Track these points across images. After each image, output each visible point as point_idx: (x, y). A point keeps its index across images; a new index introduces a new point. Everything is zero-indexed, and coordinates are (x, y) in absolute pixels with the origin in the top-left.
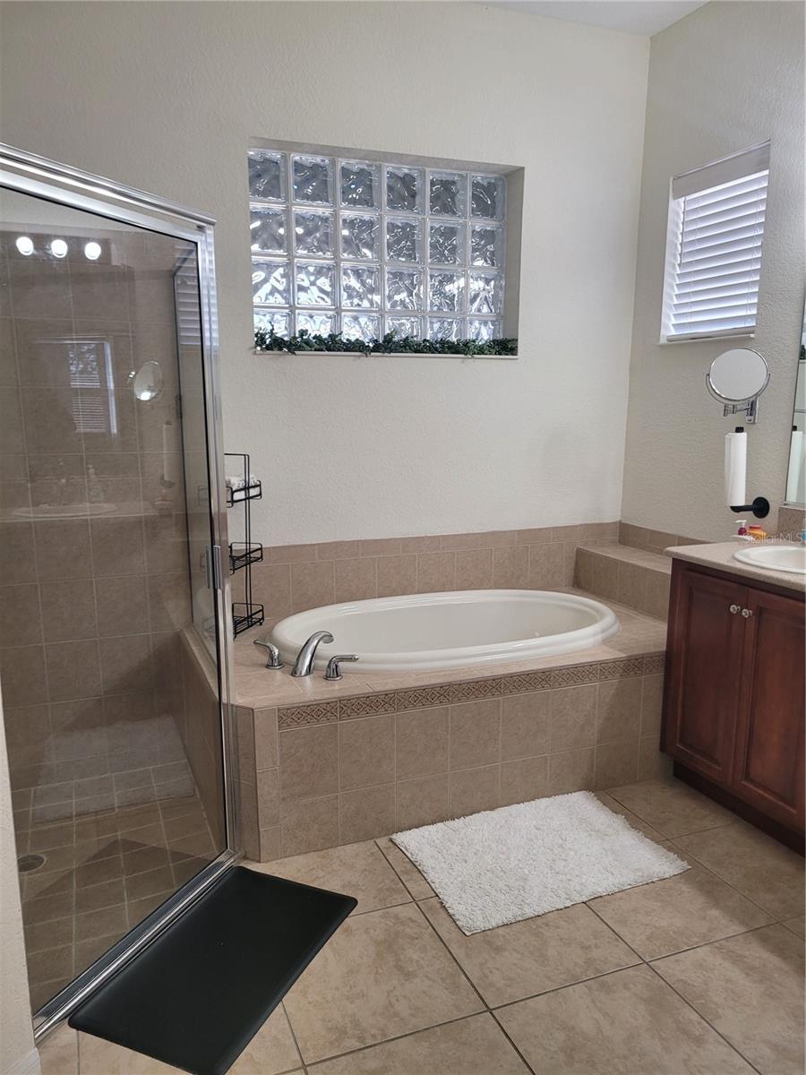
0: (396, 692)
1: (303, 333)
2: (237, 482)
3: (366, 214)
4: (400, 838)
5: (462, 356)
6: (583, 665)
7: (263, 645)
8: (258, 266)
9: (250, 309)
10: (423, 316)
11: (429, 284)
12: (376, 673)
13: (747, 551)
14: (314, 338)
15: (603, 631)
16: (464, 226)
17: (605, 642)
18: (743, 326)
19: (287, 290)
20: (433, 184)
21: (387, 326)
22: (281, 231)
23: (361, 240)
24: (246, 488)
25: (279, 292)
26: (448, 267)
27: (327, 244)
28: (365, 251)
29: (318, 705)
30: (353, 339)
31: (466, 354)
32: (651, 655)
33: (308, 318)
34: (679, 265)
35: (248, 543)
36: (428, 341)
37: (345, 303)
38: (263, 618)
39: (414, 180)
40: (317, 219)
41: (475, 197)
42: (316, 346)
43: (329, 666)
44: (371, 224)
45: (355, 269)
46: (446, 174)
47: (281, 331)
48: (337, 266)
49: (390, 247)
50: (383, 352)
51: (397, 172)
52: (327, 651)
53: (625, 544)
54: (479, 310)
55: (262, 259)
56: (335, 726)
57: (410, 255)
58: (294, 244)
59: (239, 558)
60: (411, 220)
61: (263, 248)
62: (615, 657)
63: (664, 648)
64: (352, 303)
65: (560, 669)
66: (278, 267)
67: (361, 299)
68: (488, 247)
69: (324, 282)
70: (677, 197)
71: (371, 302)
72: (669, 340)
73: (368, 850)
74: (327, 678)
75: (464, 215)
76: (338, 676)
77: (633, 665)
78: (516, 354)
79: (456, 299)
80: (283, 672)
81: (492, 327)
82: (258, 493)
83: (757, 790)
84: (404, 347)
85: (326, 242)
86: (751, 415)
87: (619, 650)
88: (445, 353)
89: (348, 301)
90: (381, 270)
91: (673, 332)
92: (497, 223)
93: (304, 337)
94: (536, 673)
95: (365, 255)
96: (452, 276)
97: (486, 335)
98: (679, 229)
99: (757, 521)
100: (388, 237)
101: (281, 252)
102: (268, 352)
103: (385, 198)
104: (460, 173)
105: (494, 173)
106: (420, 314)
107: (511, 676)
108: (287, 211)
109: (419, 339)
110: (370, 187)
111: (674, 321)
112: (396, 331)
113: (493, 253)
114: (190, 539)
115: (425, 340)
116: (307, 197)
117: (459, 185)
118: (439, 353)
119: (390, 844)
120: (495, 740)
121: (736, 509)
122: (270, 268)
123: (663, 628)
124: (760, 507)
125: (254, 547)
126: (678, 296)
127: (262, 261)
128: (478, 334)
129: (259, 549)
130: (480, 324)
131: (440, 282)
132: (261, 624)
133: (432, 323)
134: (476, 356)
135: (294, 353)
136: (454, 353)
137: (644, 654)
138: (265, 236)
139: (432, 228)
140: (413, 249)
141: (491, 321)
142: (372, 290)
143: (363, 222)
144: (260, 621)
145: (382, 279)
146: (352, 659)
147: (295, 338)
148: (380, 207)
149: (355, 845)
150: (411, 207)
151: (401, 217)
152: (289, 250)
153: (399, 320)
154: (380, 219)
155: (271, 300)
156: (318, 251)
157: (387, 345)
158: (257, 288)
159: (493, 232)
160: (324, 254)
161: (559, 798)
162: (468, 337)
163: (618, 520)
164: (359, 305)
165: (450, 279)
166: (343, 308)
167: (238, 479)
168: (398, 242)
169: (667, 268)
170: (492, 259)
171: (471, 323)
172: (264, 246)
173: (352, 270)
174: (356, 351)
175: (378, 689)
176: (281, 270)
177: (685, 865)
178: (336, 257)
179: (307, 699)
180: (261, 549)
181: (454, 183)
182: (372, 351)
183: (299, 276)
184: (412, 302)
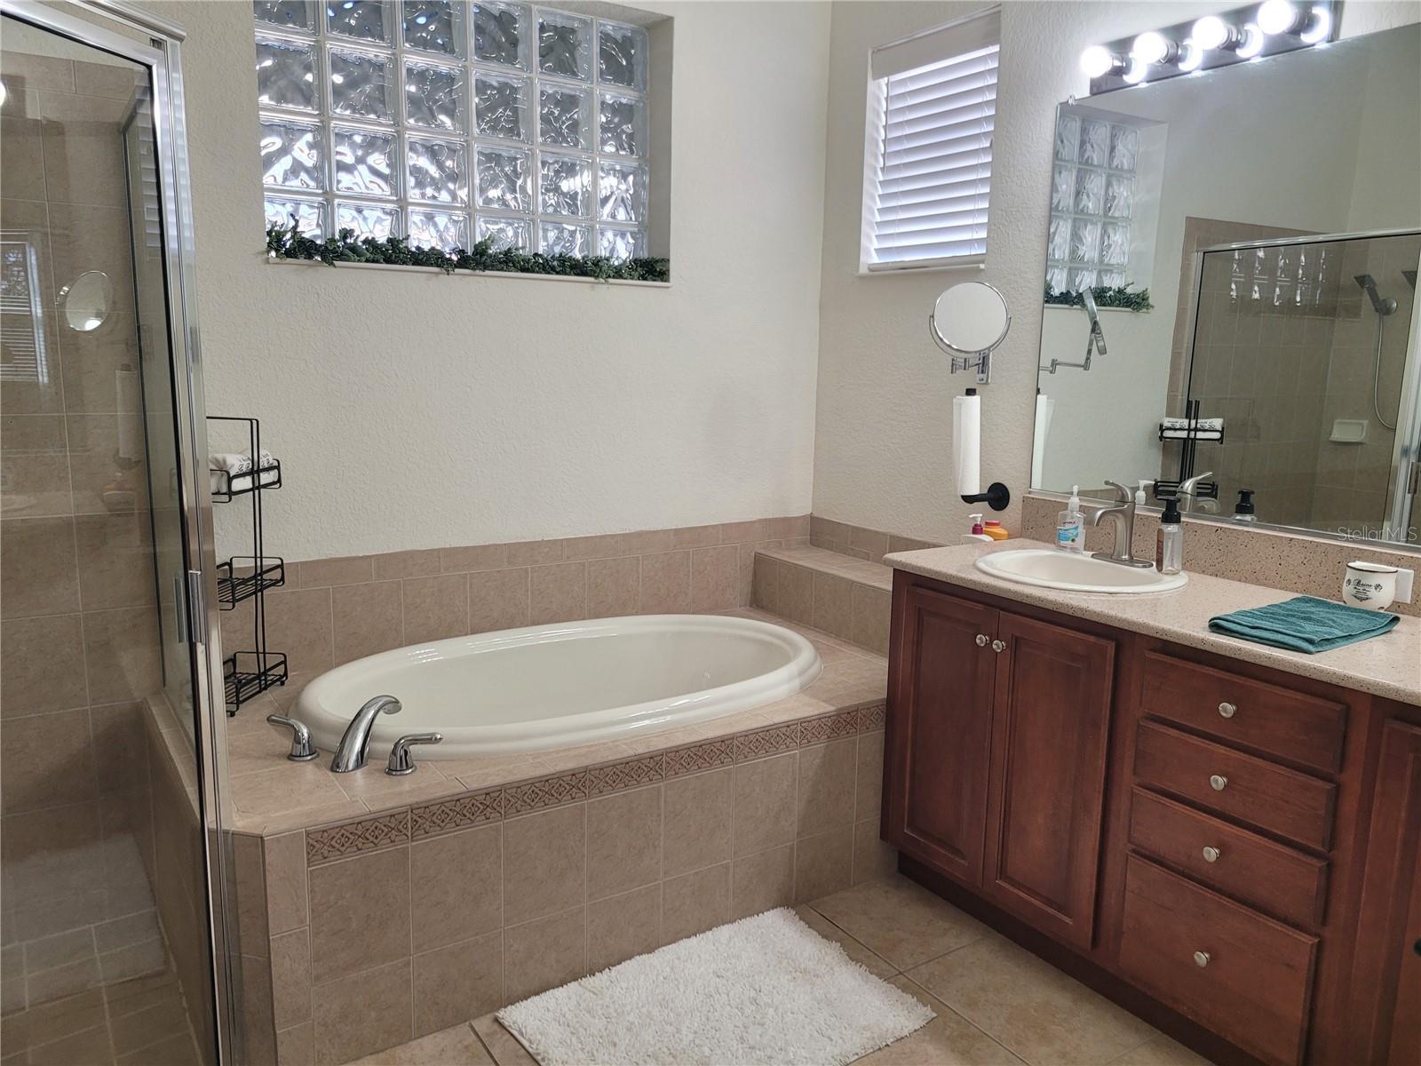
0: (502, 788)
1: (346, 234)
2: (237, 462)
3: (444, 65)
4: (512, 1015)
5: (592, 279)
6: (776, 727)
7: (281, 722)
8: (271, 128)
9: (257, 195)
10: (532, 220)
11: (540, 175)
12: (471, 759)
13: (991, 557)
14: (365, 242)
15: (801, 674)
16: (590, 93)
17: (805, 689)
18: (968, 253)
19: (318, 168)
20: (542, 28)
21: (478, 231)
22: (309, 77)
23: (436, 101)
24: (254, 472)
25: (307, 170)
26: (567, 153)
27: (383, 102)
28: (443, 118)
29: (375, 820)
30: (426, 247)
31: (597, 277)
32: (868, 706)
33: (355, 213)
34: (883, 169)
35: (259, 556)
36: (540, 256)
37: (414, 194)
38: (286, 674)
39: (515, 21)
40: (366, 65)
41: (604, 54)
42: (369, 255)
43: (394, 752)
44: (450, 79)
45: (428, 144)
46: (562, 16)
47: (310, 228)
48: (398, 137)
49: (480, 115)
50: (473, 269)
51: (489, 7)
52: (392, 726)
53: (818, 546)
54: (613, 216)
55: (278, 118)
56: (405, 852)
57: (511, 130)
58: (330, 99)
59: (244, 582)
60: (511, 78)
61: (279, 101)
62: (822, 711)
63: (884, 695)
64: (423, 195)
65: (746, 734)
66: (303, 131)
67: (438, 189)
68: (624, 127)
69: (378, 160)
70: (877, 76)
71: (454, 196)
72: (870, 270)
73: (460, 1041)
74: (390, 771)
75: (589, 78)
76: (408, 768)
77: (844, 722)
78: (667, 280)
79: (579, 197)
80: (317, 765)
81: (631, 241)
82: (276, 480)
83: (1016, 891)
84: (506, 262)
85: (380, 102)
86: (983, 372)
87: (824, 701)
88: (566, 274)
89: (417, 191)
90: (467, 148)
91: (875, 259)
92: (636, 94)
93: (348, 241)
94: (711, 742)
95: (442, 125)
96: (574, 165)
97: (623, 252)
98: (881, 121)
99: (995, 516)
100: (477, 100)
101: (309, 110)
102: (289, 260)
103: (472, 43)
104: (583, 17)
105: (630, 21)
106: (525, 217)
107: (676, 750)
108: (318, 48)
109: (526, 253)
110: (449, 24)
111: (876, 244)
112: (492, 239)
113: (631, 137)
114: (157, 550)
115: (536, 255)
116: (350, 30)
117: (580, 36)
118: (558, 273)
119: (496, 1027)
120: (655, 847)
121: (969, 499)
122: (290, 132)
123: (880, 665)
124: (997, 496)
125: (267, 563)
126: (882, 211)
127: (277, 121)
128: (613, 250)
129: (277, 567)
130: (615, 235)
131: (557, 172)
132: (283, 683)
133: (545, 231)
134: (611, 280)
135: (332, 264)
136: (578, 275)
137: (857, 705)
138: (282, 83)
139: (542, 93)
140: (516, 122)
141: (632, 233)
142: (453, 177)
143: (439, 75)
144: (281, 680)
145: (469, 162)
146: (431, 740)
147: (333, 240)
148: (464, 55)
149: (439, 1035)
150: (511, 59)
151: (495, 73)
152: (321, 107)
153: (496, 223)
154: (465, 72)
155: (294, 183)
156: (368, 113)
157: (478, 259)
158: (269, 161)
159: (631, 106)
160: (379, 117)
161: (749, 923)
162: (599, 254)
163: (808, 511)
164: (434, 197)
165: (570, 170)
166: (410, 200)
167: (240, 457)
168: (492, 109)
169: (867, 172)
170: (631, 143)
171: (602, 234)
172: (281, 98)
173: (423, 145)
174: (431, 265)
175: (475, 786)
176: (309, 137)
177: (929, 1013)
178: (397, 123)
179: (358, 812)
180: (281, 566)
181: (573, 31)
182: (456, 267)
183: (339, 149)
184: (516, 198)
